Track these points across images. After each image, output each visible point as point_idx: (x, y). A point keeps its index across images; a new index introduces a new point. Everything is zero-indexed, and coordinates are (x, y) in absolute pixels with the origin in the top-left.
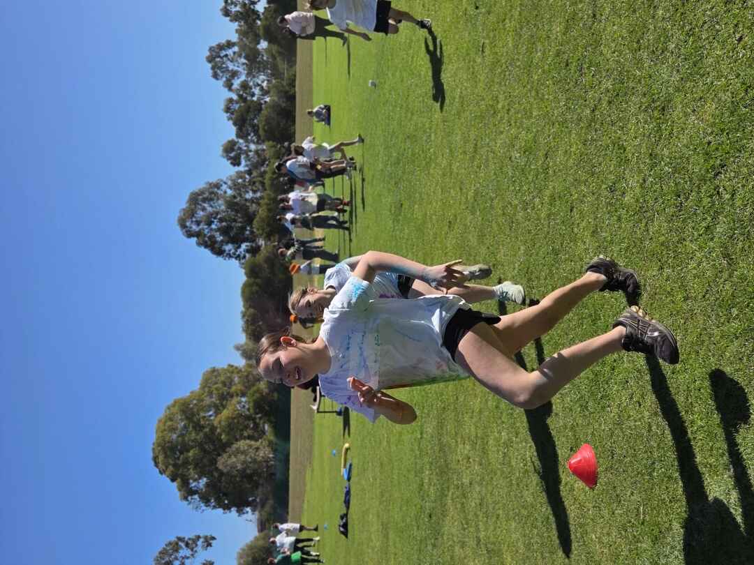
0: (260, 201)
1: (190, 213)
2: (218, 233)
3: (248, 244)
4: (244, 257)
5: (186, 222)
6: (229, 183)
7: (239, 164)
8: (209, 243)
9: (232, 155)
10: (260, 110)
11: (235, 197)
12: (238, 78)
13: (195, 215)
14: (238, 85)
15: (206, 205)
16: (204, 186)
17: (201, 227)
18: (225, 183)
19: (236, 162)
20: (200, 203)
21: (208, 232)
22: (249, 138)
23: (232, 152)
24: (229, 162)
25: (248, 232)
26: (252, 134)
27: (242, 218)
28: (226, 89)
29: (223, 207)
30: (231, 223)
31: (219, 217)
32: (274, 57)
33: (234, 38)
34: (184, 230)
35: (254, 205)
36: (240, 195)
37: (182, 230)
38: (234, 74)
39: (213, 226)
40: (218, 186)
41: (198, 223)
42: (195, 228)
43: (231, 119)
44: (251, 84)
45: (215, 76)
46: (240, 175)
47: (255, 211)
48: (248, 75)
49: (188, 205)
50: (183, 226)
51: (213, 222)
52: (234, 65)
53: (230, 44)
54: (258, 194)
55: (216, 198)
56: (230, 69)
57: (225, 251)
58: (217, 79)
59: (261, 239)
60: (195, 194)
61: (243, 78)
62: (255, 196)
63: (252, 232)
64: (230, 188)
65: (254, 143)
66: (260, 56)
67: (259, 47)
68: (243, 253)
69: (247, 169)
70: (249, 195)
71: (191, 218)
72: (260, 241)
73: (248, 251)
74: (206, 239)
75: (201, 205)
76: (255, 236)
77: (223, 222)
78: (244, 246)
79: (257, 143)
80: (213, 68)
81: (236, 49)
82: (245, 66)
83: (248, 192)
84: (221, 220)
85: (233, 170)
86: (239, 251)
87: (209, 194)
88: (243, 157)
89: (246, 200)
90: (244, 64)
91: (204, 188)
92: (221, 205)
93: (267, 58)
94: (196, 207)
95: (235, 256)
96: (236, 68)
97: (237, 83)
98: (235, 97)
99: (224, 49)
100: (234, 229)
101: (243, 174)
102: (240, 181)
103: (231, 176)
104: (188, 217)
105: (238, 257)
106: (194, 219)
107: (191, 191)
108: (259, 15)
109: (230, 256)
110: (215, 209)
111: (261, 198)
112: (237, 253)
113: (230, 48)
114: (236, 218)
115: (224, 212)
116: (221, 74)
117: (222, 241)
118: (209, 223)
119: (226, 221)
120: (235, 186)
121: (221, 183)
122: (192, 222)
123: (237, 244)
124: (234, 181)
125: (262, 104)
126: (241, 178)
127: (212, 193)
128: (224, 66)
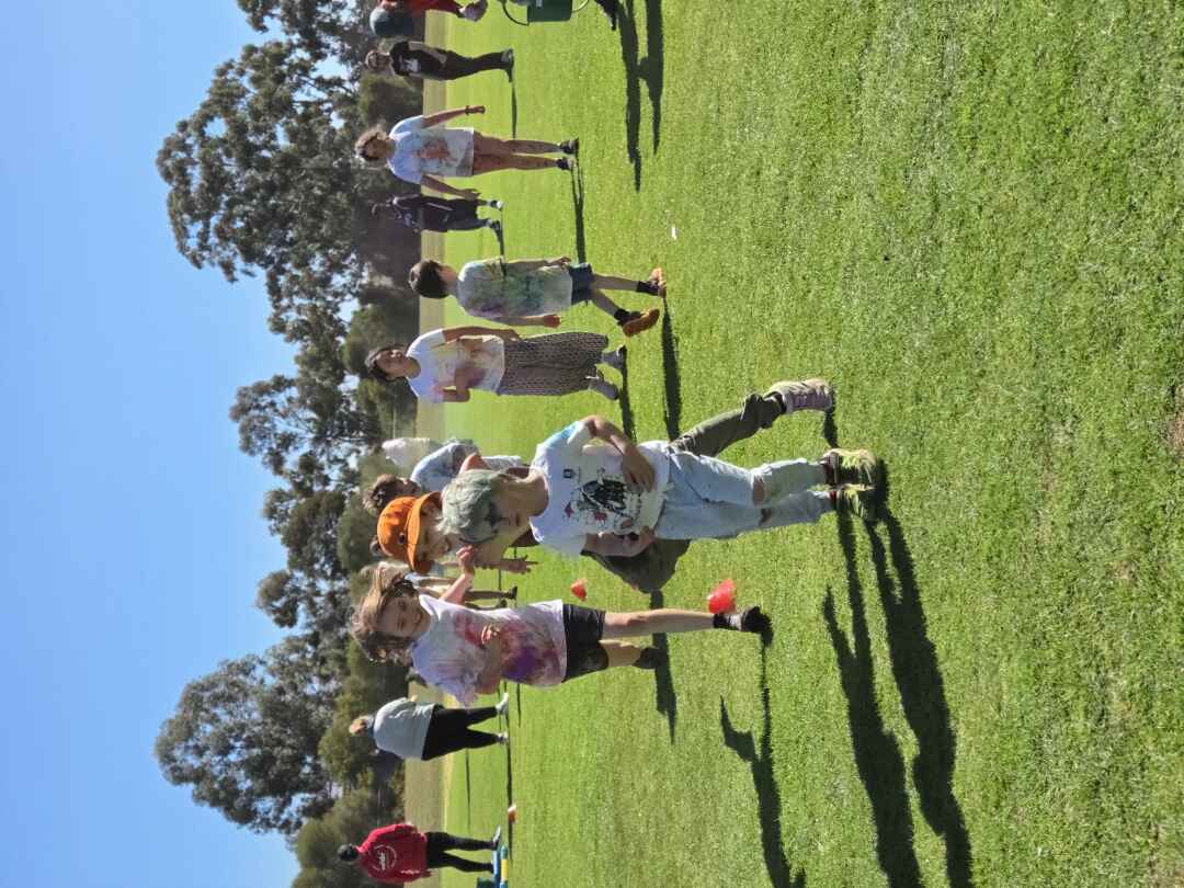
0: (337, 699)
1: (184, 729)
2: (242, 772)
3: (307, 795)
4: (299, 824)
5: (172, 749)
6: (271, 662)
7: (292, 622)
8: (222, 795)
9: (278, 604)
10: (340, 509)
11: (281, 691)
12: (296, 448)
13: (196, 734)
14: (294, 464)
15: (219, 711)
16: (219, 669)
17: (204, 759)
18: (262, 662)
19: (286, 617)
20: (206, 706)
21: (221, 772)
22: (317, 566)
23: (280, 599)
24: (273, 617)
25: (307, 770)
26: (322, 560)
27: (295, 736)
28: (269, 471)
29: (256, 715)
30: (273, 747)
31: (244, 736)
32: (371, 405)
33: (292, 371)
34: (168, 768)
35: (322, 709)
36: (294, 687)
37: (162, 767)
38: (287, 441)
39: (233, 757)
40: (245, 669)
41: (200, 751)
42: (193, 761)
43: (278, 530)
44: (323, 459)
45: (247, 446)
46: (294, 646)
47: (322, 722)
48: (317, 441)
49: (180, 712)
50: (166, 757)
51: (233, 748)
52: (289, 424)
53: (280, 383)
54: (332, 685)
55: (240, 696)
56: (279, 432)
57: (255, 812)
58: (252, 453)
59: (335, 784)
60: (195, 688)
61: (306, 448)
62: (325, 689)
63: (316, 768)
64: (272, 673)
65: (326, 578)
66: (344, 405)
67: (342, 387)
68: (295, 815)
69: (309, 631)
70: (314, 687)
71: (186, 740)
72: (334, 788)
73: (306, 812)
74: (216, 786)
75: (207, 711)
76: (321, 778)
77: (254, 747)
78: (298, 800)
79: (333, 577)
80: (243, 430)
81: (294, 392)
82: (311, 425)
83: (310, 681)
84: (250, 744)
85: (279, 635)
86: (286, 810)
87: (227, 688)
88: (301, 607)
89: (306, 697)
90: (309, 421)
91: (216, 674)
92: (251, 711)
93: (358, 408)
94: (196, 717)
95: (280, 823)
96: (292, 429)
97: (292, 459)
98: (287, 486)
99: (269, 394)
100: (278, 763)
101: (301, 644)
102: (294, 657)
103: (274, 648)
104: (179, 739)
105: (286, 826)
106: (191, 743)
107: (189, 681)
108: (342, 328)
109: (268, 824)
110: (238, 719)
111: (338, 692)
112: (284, 816)
113: (279, 391)
114: (283, 737)
115: (259, 724)
116: (259, 443)
117: (250, 791)
118: (225, 750)
119: (260, 744)
120: (283, 668)
121: (254, 662)
122: (187, 748)
123: (282, 795)
124: (280, 657)
125: (344, 498)
126: (297, 650)
127: (234, 684)
128: (267, 425)
